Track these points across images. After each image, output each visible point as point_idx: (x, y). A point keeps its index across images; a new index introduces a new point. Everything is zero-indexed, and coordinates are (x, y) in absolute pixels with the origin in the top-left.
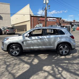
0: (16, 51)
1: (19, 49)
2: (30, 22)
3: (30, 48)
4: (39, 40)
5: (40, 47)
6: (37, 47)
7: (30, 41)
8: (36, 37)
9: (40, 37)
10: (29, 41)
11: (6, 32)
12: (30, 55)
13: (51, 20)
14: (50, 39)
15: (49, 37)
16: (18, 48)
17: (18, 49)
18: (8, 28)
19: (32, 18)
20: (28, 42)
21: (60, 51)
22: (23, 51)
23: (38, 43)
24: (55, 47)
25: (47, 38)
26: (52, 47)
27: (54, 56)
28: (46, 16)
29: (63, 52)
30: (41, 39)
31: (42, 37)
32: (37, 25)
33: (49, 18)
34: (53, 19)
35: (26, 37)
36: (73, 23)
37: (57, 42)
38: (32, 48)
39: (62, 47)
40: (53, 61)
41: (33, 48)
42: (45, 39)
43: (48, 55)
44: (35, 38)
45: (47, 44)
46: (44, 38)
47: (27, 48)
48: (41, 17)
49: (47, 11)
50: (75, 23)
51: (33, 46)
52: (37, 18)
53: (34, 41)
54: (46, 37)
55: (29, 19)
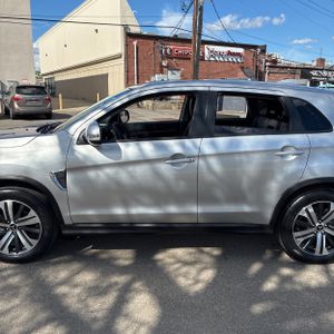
0: (20, 229)
1: (37, 220)
2: (122, 61)
3: (104, 212)
4: (164, 168)
5: (173, 209)
6: (152, 211)
7: (109, 171)
8: (148, 147)
9: (174, 145)
10: (97, 167)
11: (12, 105)
12: (105, 255)
13: (220, 54)
14: (237, 158)
15: (231, 144)
16: (32, 213)
17: (33, 218)
18: (20, 89)
19: (135, 43)
20: (92, 174)
21: (299, 237)
22: (65, 232)
23: (160, 185)
24: (269, 214)
25: (219, 155)
26: (246, 209)
27: (256, 267)
28: (200, 35)
29: (314, 240)
30: (176, 156)
31: (183, 146)
32: (157, 77)
33: (211, 47)
34: (230, 53)
35: (83, 141)
36: (314, 73)
37: (280, 178)
38: (119, 211)
39: (311, 210)
40: (258, 309)
41: (129, 215)
42: (204, 156)
43: (217, 257)
44: (141, 150)
45: (219, 193)
46: (195, 152)
47: (90, 212)
48: (175, 39)
49: (201, 9)
50: (325, 73)
51: (125, 204)
52: (158, 43)
53: (131, 168)
54: (214, 145)
55: (119, 48)
